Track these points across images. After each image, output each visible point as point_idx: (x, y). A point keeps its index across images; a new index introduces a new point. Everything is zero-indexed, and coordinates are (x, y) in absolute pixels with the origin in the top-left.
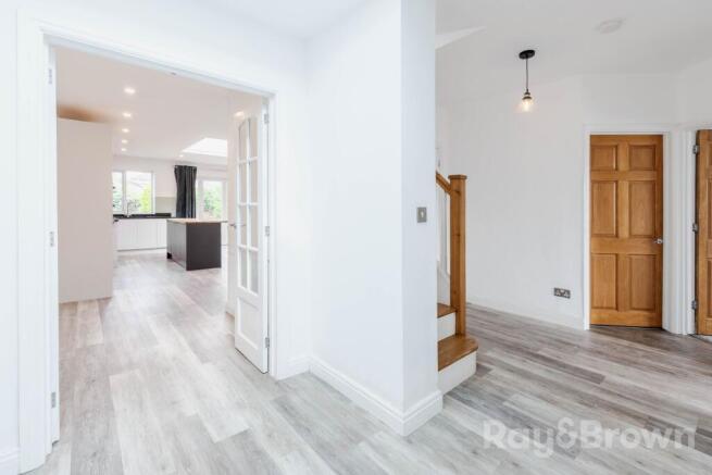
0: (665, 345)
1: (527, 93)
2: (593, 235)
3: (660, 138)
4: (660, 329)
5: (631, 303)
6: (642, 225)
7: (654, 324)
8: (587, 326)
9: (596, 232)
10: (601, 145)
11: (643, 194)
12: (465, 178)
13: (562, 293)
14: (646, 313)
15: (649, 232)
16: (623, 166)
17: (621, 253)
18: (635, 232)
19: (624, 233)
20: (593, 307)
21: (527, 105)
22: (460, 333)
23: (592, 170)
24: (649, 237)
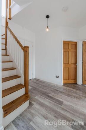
0: (77, 88)
1: (48, 27)
2: (64, 63)
3: (76, 42)
4: (76, 83)
5: (71, 78)
6: (73, 61)
7: (75, 83)
8: (62, 84)
9: (64, 62)
10: (65, 43)
11: (73, 54)
12: (28, 47)
13: (57, 77)
14: (74, 80)
15: (74, 63)
16: (70, 48)
17: (69, 67)
18: (72, 63)
19: (70, 63)
20: (64, 80)
21: (47, 30)
22: (26, 93)
23: (63, 49)
24: (74, 64)
